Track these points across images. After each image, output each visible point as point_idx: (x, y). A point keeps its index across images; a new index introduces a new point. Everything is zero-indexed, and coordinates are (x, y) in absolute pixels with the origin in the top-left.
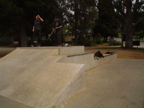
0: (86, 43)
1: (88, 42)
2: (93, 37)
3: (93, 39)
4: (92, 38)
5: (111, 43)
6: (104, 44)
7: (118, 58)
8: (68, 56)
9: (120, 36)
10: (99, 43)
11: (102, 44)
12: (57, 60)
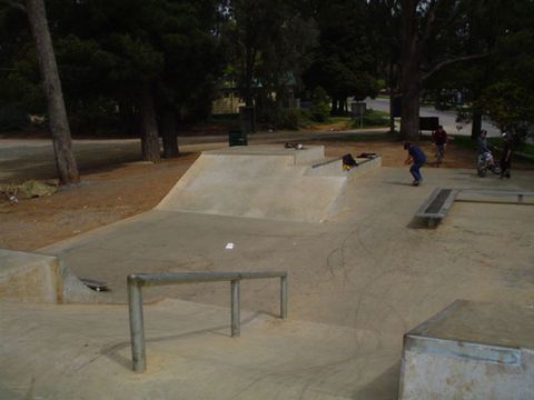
0: (283, 121)
1: (286, 117)
2: (299, 100)
3: (301, 105)
4: (299, 104)
5: (357, 118)
6: (336, 121)
7: (383, 165)
8: (314, 167)
9: (384, 90)
10: (320, 119)
11: (331, 123)
12: (302, 172)
